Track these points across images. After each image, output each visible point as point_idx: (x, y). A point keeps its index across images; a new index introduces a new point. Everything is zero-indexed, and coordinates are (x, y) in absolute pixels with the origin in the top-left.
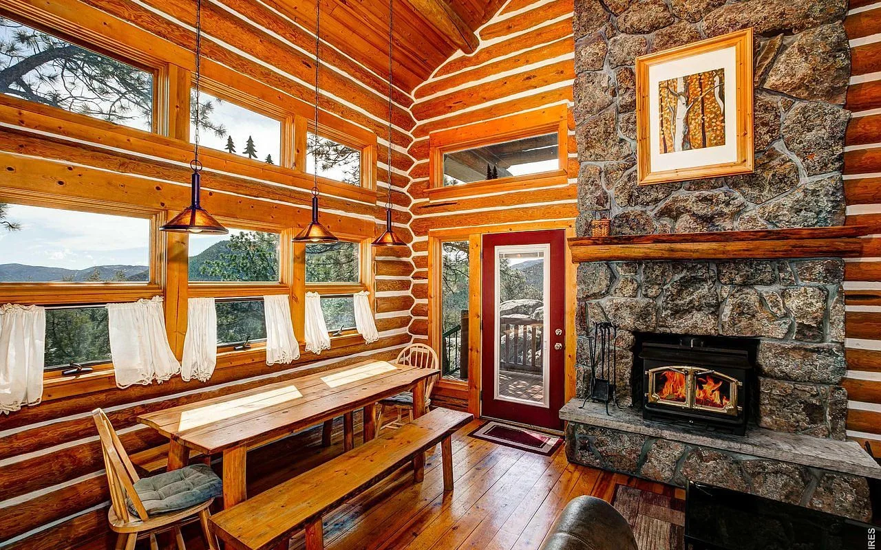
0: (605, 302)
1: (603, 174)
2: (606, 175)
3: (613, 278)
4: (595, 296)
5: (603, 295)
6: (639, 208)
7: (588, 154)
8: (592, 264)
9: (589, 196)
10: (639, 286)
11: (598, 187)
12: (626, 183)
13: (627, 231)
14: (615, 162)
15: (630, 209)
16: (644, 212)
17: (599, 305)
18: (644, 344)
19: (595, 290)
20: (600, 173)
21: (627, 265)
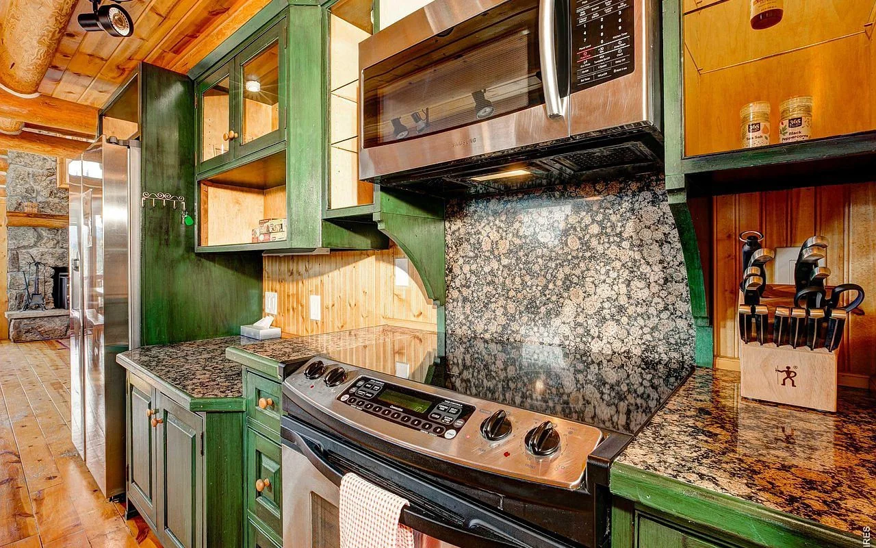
0: (34, 251)
1: (31, 176)
2: (33, 177)
3: (40, 237)
4: (24, 247)
5: (32, 247)
6: (57, 200)
7: (18, 160)
8: (22, 228)
9: (18, 186)
10: (58, 242)
11: (26, 182)
12: (48, 184)
13: (49, 211)
14: (41, 171)
15: (50, 199)
16: (61, 202)
17: (28, 253)
18: (60, 274)
19: (26, 243)
20: (29, 174)
21: (49, 230)
